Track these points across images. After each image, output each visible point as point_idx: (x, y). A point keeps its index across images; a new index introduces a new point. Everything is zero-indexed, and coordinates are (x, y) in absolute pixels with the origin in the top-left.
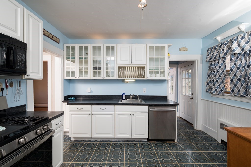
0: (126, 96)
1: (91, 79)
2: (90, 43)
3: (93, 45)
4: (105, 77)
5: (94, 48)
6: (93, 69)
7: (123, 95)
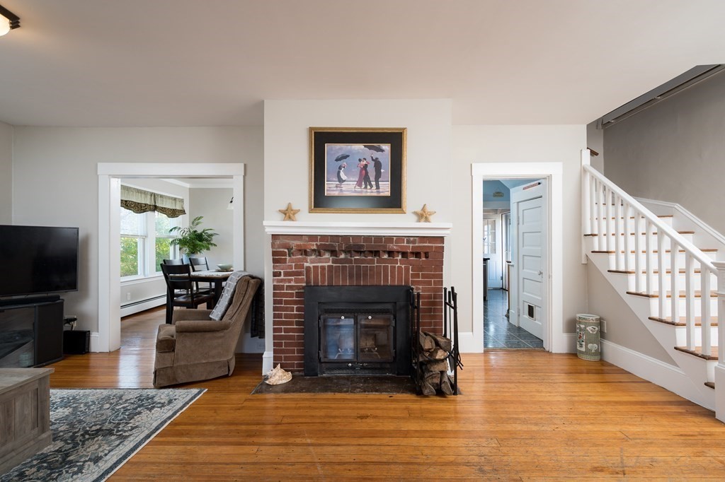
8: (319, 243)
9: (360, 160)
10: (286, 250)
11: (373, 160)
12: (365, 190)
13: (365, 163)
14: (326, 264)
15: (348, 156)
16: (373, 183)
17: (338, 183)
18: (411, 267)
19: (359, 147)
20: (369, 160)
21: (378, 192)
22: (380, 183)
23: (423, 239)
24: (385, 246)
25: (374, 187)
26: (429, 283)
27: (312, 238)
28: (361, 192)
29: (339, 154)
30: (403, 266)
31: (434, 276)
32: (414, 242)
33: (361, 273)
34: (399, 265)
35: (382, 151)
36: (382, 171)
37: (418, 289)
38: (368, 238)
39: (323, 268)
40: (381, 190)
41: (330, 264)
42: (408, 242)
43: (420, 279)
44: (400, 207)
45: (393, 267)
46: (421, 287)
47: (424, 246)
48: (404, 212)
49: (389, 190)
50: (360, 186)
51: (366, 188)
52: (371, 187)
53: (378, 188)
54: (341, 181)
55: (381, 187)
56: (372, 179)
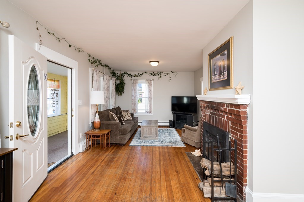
8: (206, 104)
10: (202, 106)
11: (222, 61)
13: (220, 64)
16: (223, 73)
17: (214, 76)
18: (230, 122)
19: (219, 56)
21: (224, 78)
22: (225, 72)
23: (232, 105)
24: (220, 108)
25: (223, 76)
26: (237, 135)
27: (205, 102)
29: (214, 63)
30: (227, 120)
31: (239, 131)
33: (216, 120)
35: (225, 55)
36: (225, 66)
38: (215, 103)
40: (225, 77)
41: (209, 114)
42: (227, 106)
43: (234, 131)
44: (230, 85)
45: (224, 120)
46: (234, 136)
47: (232, 109)
48: (231, 88)
49: (227, 76)
50: (219, 76)
51: (221, 77)
52: (222, 76)
53: (224, 76)
54: (215, 75)
55: (225, 75)
56: (222, 71)
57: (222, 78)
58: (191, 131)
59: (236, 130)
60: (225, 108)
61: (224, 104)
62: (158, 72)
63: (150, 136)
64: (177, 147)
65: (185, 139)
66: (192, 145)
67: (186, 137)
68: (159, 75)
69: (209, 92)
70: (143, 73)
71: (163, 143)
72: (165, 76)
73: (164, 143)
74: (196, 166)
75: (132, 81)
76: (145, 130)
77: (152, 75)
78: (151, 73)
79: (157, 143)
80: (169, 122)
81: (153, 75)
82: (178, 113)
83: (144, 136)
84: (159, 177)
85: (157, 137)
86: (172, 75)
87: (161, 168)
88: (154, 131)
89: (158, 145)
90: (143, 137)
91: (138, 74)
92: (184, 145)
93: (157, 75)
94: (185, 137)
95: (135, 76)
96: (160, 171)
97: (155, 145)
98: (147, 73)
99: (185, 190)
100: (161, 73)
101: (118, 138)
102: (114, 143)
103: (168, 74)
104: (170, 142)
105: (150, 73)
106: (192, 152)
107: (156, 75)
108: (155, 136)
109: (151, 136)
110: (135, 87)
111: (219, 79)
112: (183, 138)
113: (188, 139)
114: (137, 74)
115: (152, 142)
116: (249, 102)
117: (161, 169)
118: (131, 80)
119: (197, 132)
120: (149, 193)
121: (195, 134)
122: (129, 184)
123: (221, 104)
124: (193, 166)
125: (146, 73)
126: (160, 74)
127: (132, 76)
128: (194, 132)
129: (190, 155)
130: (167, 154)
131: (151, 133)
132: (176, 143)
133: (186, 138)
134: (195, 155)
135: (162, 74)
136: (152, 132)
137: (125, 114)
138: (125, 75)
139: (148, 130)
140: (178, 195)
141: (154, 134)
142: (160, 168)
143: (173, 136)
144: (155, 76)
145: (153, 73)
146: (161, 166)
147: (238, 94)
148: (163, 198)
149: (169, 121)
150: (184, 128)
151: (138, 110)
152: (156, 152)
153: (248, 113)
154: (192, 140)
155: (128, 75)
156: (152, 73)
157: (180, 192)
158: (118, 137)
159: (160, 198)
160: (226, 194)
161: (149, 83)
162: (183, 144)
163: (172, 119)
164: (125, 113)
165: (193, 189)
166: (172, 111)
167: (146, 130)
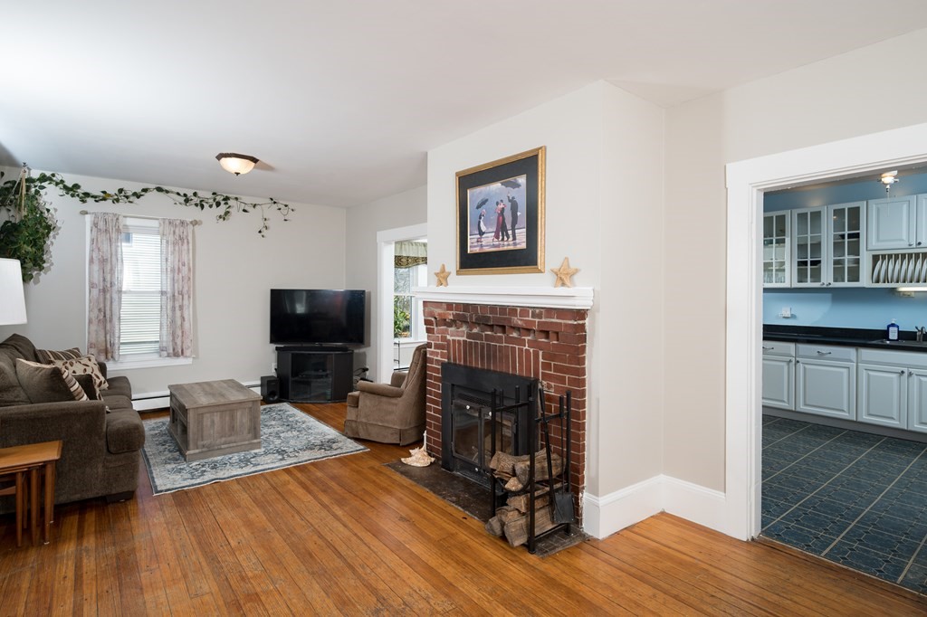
0: (899, 332)
1: (793, 286)
2: (792, 208)
3: (796, 212)
4: (832, 282)
5: (802, 217)
6: (798, 265)
7: (891, 329)
8: (454, 312)
9: (497, 204)
10: (433, 319)
11: (510, 201)
12: (502, 243)
13: (501, 206)
14: (461, 339)
15: (487, 200)
16: (510, 232)
17: (478, 236)
18: (541, 353)
19: (496, 187)
20: (506, 201)
21: (515, 244)
22: (517, 231)
23: (550, 311)
24: (509, 320)
25: (511, 239)
26: (562, 380)
27: (449, 306)
28: (498, 246)
29: (479, 200)
30: (531, 350)
31: (568, 371)
32: (540, 316)
33: (490, 353)
34: (527, 347)
35: (518, 186)
36: (519, 214)
37: (549, 387)
38: (493, 308)
39: (459, 341)
40: (517, 241)
41: (465, 338)
42: (534, 315)
43: (552, 372)
44: (536, 264)
45: (521, 350)
46: (553, 384)
47: (552, 323)
48: (540, 272)
49: (525, 240)
50: (498, 238)
51: (503, 240)
52: (508, 238)
53: (514, 239)
54: (481, 233)
55: (517, 237)
56: (509, 227)
57: (509, 245)
58: (384, 399)
59: (557, 369)
60: (530, 319)
61: (524, 310)
62: (214, 194)
63: (229, 439)
64: (344, 457)
65: (361, 427)
66: (386, 441)
67: (364, 420)
68: (218, 204)
69: (453, 278)
70: (145, 190)
71: (289, 456)
72: (245, 211)
73: (291, 455)
74: (439, 491)
75: (88, 218)
76: (207, 421)
77: (187, 201)
78: (185, 195)
79: (268, 458)
80: (259, 382)
81: (196, 205)
82: (295, 348)
83: (203, 446)
84: (365, 549)
85: (256, 437)
86: (271, 212)
87: (350, 525)
88: (244, 421)
89: (277, 464)
90: (197, 451)
91: (121, 191)
92: (362, 447)
93: (211, 206)
94: (361, 422)
95: (104, 199)
96: (356, 535)
97: (267, 466)
98: (167, 192)
99: (458, 553)
100: (226, 199)
101: (100, 470)
102: (77, 497)
103: (255, 206)
104: (311, 447)
105: (178, 194)
106: (403, 459)
107: (206, 206)
108: (250, 435)
109: (233, 438)
110: (105, 247)
111: (494, 246)
112: (354, 425)
113: (372, 424)
114: (112, 191)
115: (247, 462)
116: (592, 304)
117: (351, 527)
118: (85, 213)
119: (404, 397)
120: (375, 599)
121: (396, 405)
122: (285, 606)
123: (516, 310)
124: (431, 493)
125: (159, 189)
126: (223, 203)
127: (87, 195)
128: (393, 401)
129: (403, 469)
130: (333, 483)
131: (232, 428)
132: (334, 446)
133: (366, 424)
134: (415, 464)
135: (231, 202)
136: (238, 423)
137: (71, 369)
138: (43, 188)
139: (221, 417)
140: (449, 568)
141: (246, 431)
142: (345, 526)
143: (304, 426)
144: (202, 207)
145: (195, 194)
146: (344, 519)
147: (563, 284)
148: (422, 593)
149: (262, 378)
150: (356, 393)
151: (122, 347)
152: (290, 487)
153: (587, 328)
154: (386, 425)
155: (65, 188)
156: (190, 194)
157: (449, 560)
158: (100, 465)
159: (416, 596)
160: (553, 523)
161: (174, 232)
162: (356, 444)
163: (271, 371)
164: (72, 365)
165: (471, 543)
166: (272, 341)
167: (213, 422)
